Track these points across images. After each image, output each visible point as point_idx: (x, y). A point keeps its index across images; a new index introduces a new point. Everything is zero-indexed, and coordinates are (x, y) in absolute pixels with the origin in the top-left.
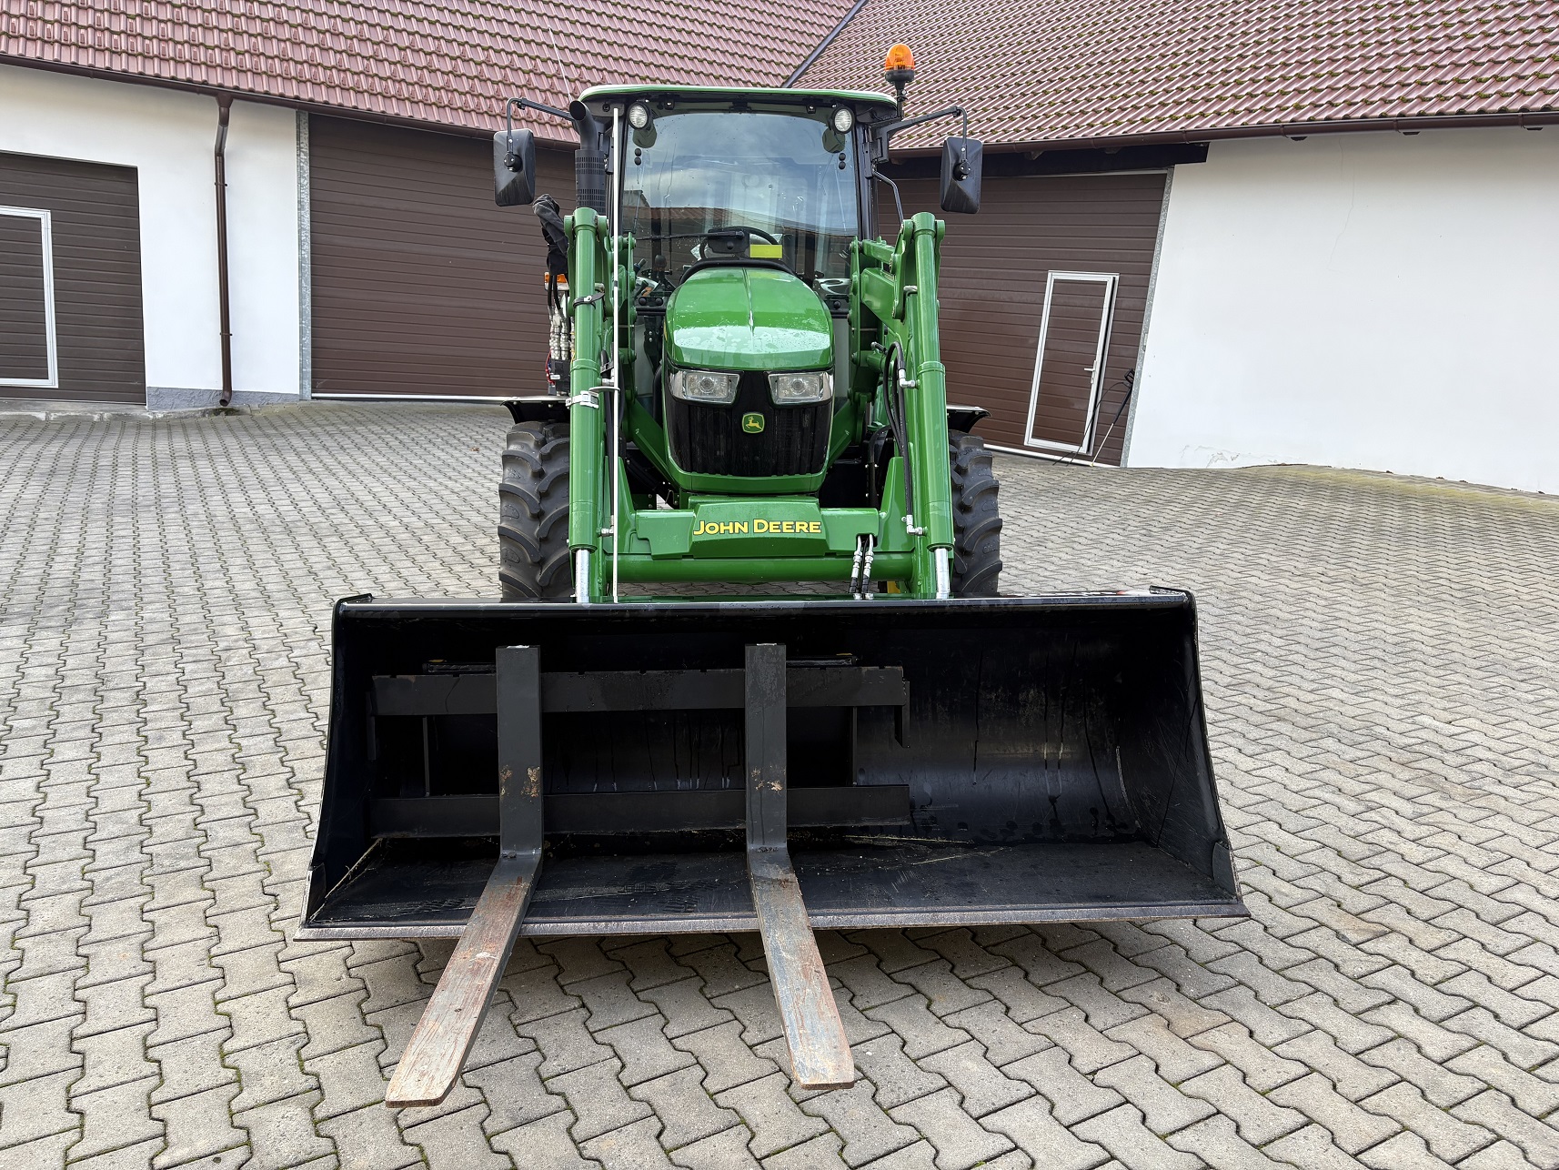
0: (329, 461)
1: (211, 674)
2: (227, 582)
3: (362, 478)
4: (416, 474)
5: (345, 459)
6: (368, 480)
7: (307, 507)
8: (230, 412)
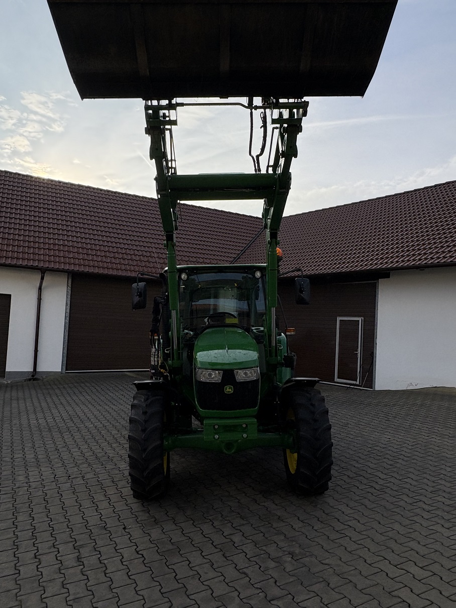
0: (69, 398)
1: (11, 500)
2: (23, 455)
3: (81, 406)
4: (101, 403)
5: (75, 398)
6: (83, 407)
7: (58, 419)
8: (34, 380)
